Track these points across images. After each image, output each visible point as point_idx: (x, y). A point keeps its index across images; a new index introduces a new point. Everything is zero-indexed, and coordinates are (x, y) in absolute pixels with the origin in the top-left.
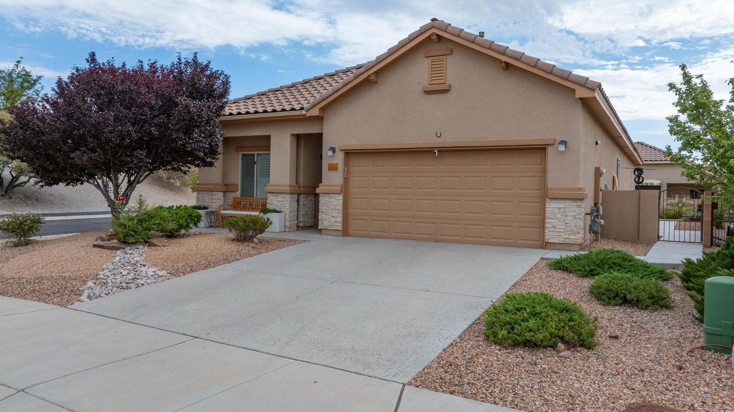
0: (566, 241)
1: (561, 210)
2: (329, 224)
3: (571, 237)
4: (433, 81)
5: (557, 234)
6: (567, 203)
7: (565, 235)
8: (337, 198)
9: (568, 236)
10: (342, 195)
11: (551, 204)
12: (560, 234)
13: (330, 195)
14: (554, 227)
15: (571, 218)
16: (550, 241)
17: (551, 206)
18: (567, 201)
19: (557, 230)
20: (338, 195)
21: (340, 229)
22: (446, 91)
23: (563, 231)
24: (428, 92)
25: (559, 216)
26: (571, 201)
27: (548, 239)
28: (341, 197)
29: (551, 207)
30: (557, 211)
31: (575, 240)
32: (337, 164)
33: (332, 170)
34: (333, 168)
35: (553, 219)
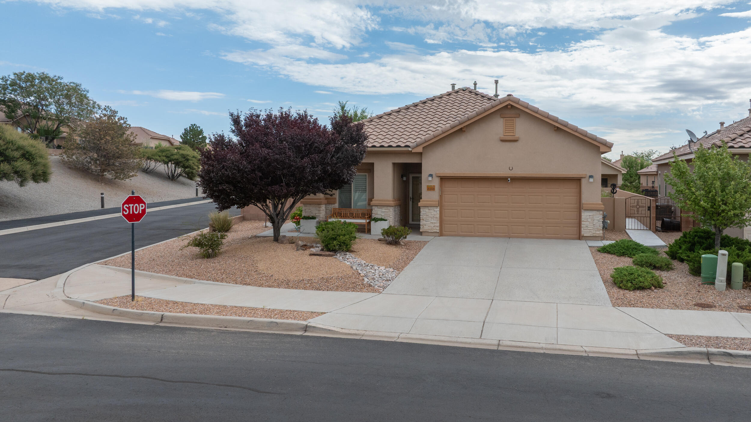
0: (594, 235)
1: (591, 216)
2: (429, 228)
3: (597, 232)
4: (505, 134)
5: (589, 231)
6: (594, 213)
7: (594, 231)
8: (435, 210)
10: (439, 207)
11: (585, 213)
12: (591, 231)
13: (430, 208)
14: (587, 227)
15: (597, 221)
16: (585, 235)
18: (594, 211)
19: (589, 229)
20: (436, 208)
21: (438, 231)
22: (516, 141)
23: (592, 229)
24: (503, 141)
25: (589, 220)
26: (596, 211)
27: (584, 234)
28: (438, 209)
29: (585, 215)
30: (588, 217)
31: (599, 234)
32: (434, 186)
33: (430, 190)
34: (431, 188)
35: (587, 222)
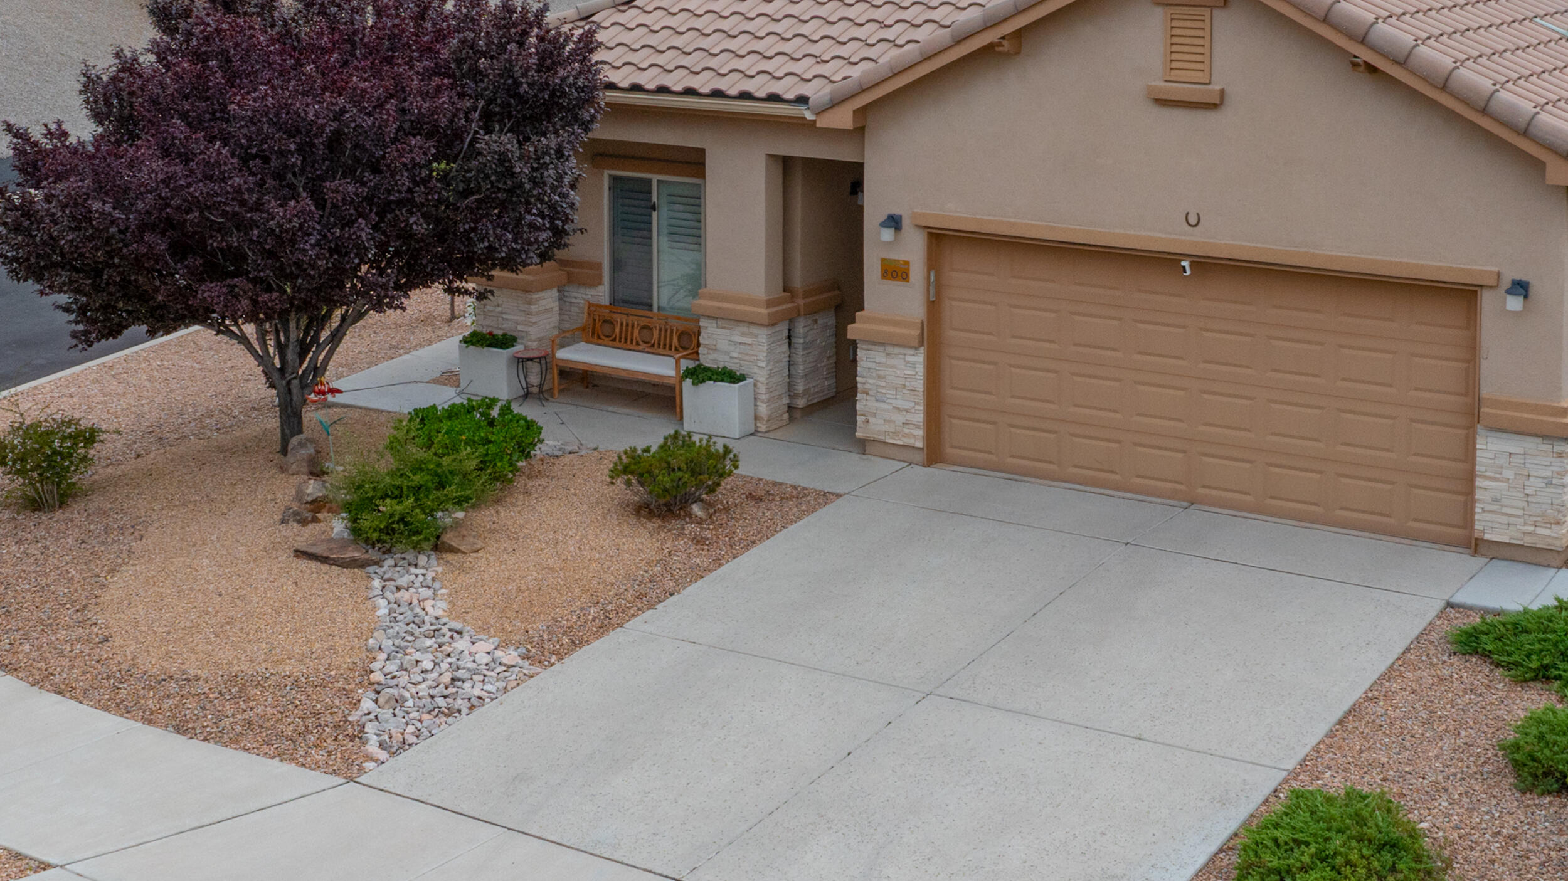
0: (1528, 540)
1: (1514, 459)
2: (886, 427)
3: (1538, 531)
4: (1173, 72)
5: (1505, 520)
6: (1531, 444)
7: (1525, 524)
8: (908, 358)
9: (1531, 528)
10: (922, 350)
11: (1489, 440)
12: (1512, 520)
13: (890, 349)
14: (1496, 500)
15: (1539, 482)
16: (1486, 537)
17: (1490, 446)
18: (1534, 441)
19: (1505, 510)
20: (912, 352)
21: (919, 444)
22: (1213, 106)
23: (1520, 513)
24: (1163, 102)
25: (1508, 474)
26: (1539, 440)
27: (1483, 532)
28: (919, 358)
29: (1491, 450)
30: (1503, 460)
31: (1549, 540)
32: (907, 263)
33: (894, 278)
34: (895, 272)
35: (1495, 479)
